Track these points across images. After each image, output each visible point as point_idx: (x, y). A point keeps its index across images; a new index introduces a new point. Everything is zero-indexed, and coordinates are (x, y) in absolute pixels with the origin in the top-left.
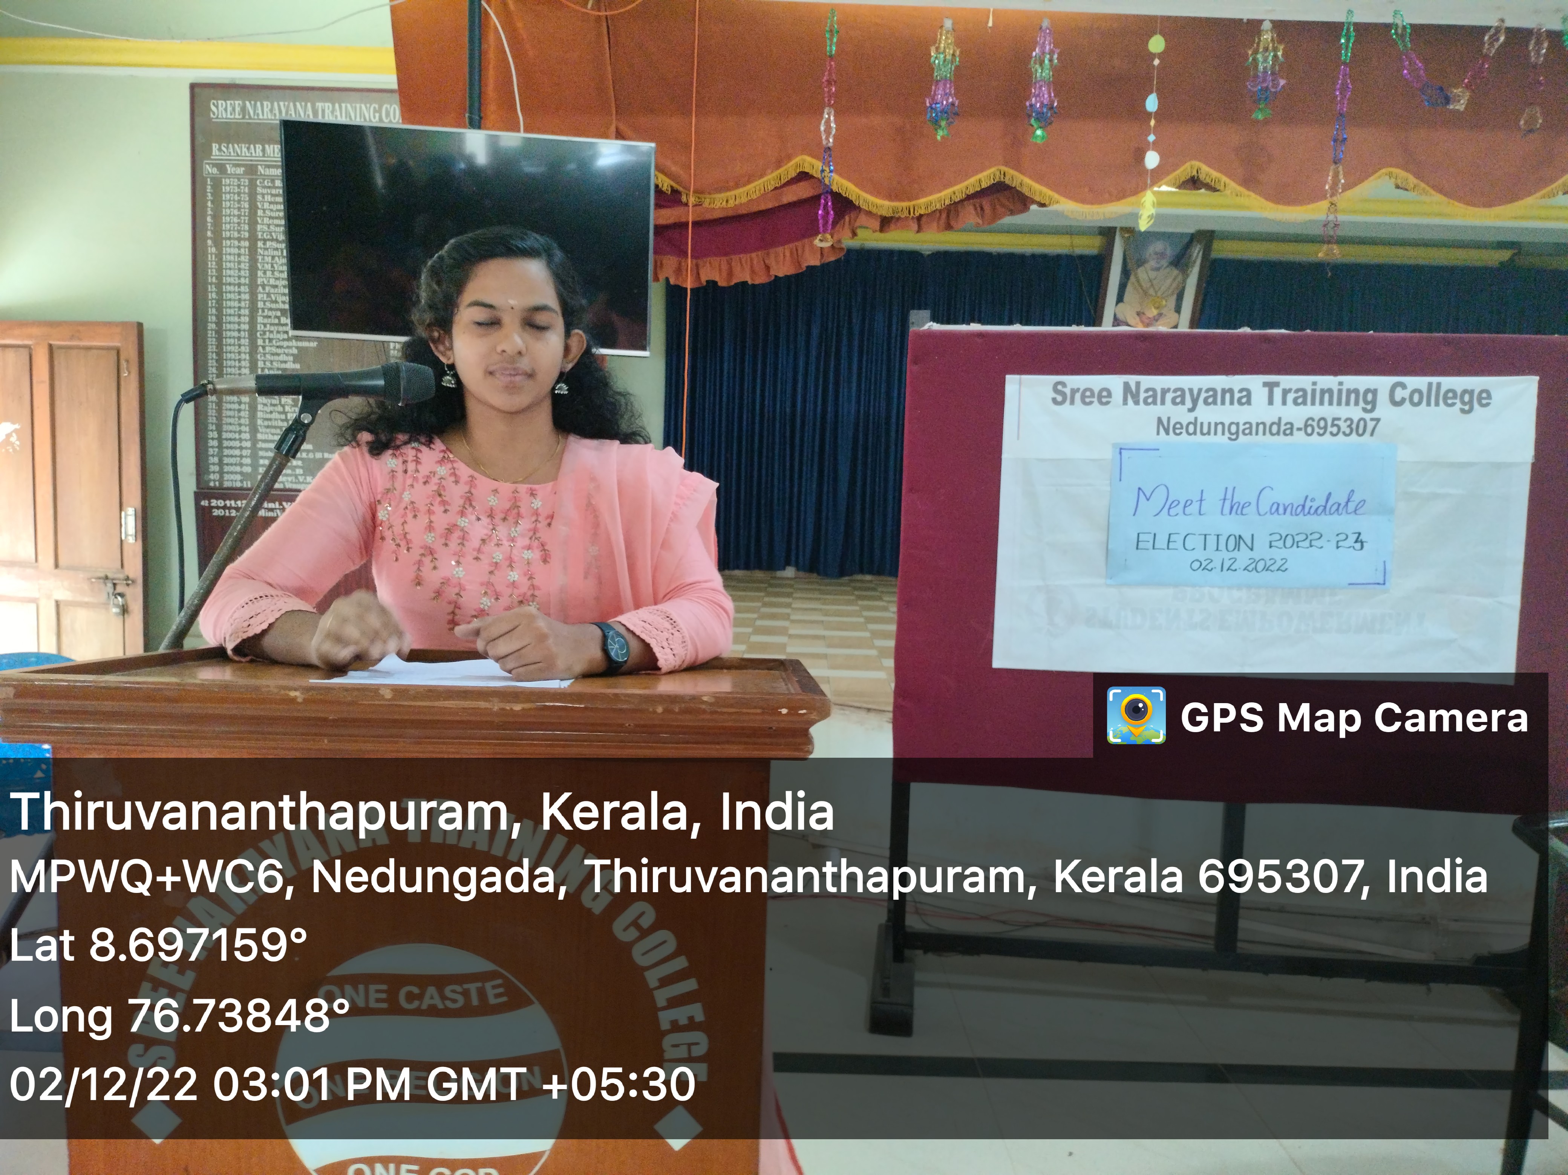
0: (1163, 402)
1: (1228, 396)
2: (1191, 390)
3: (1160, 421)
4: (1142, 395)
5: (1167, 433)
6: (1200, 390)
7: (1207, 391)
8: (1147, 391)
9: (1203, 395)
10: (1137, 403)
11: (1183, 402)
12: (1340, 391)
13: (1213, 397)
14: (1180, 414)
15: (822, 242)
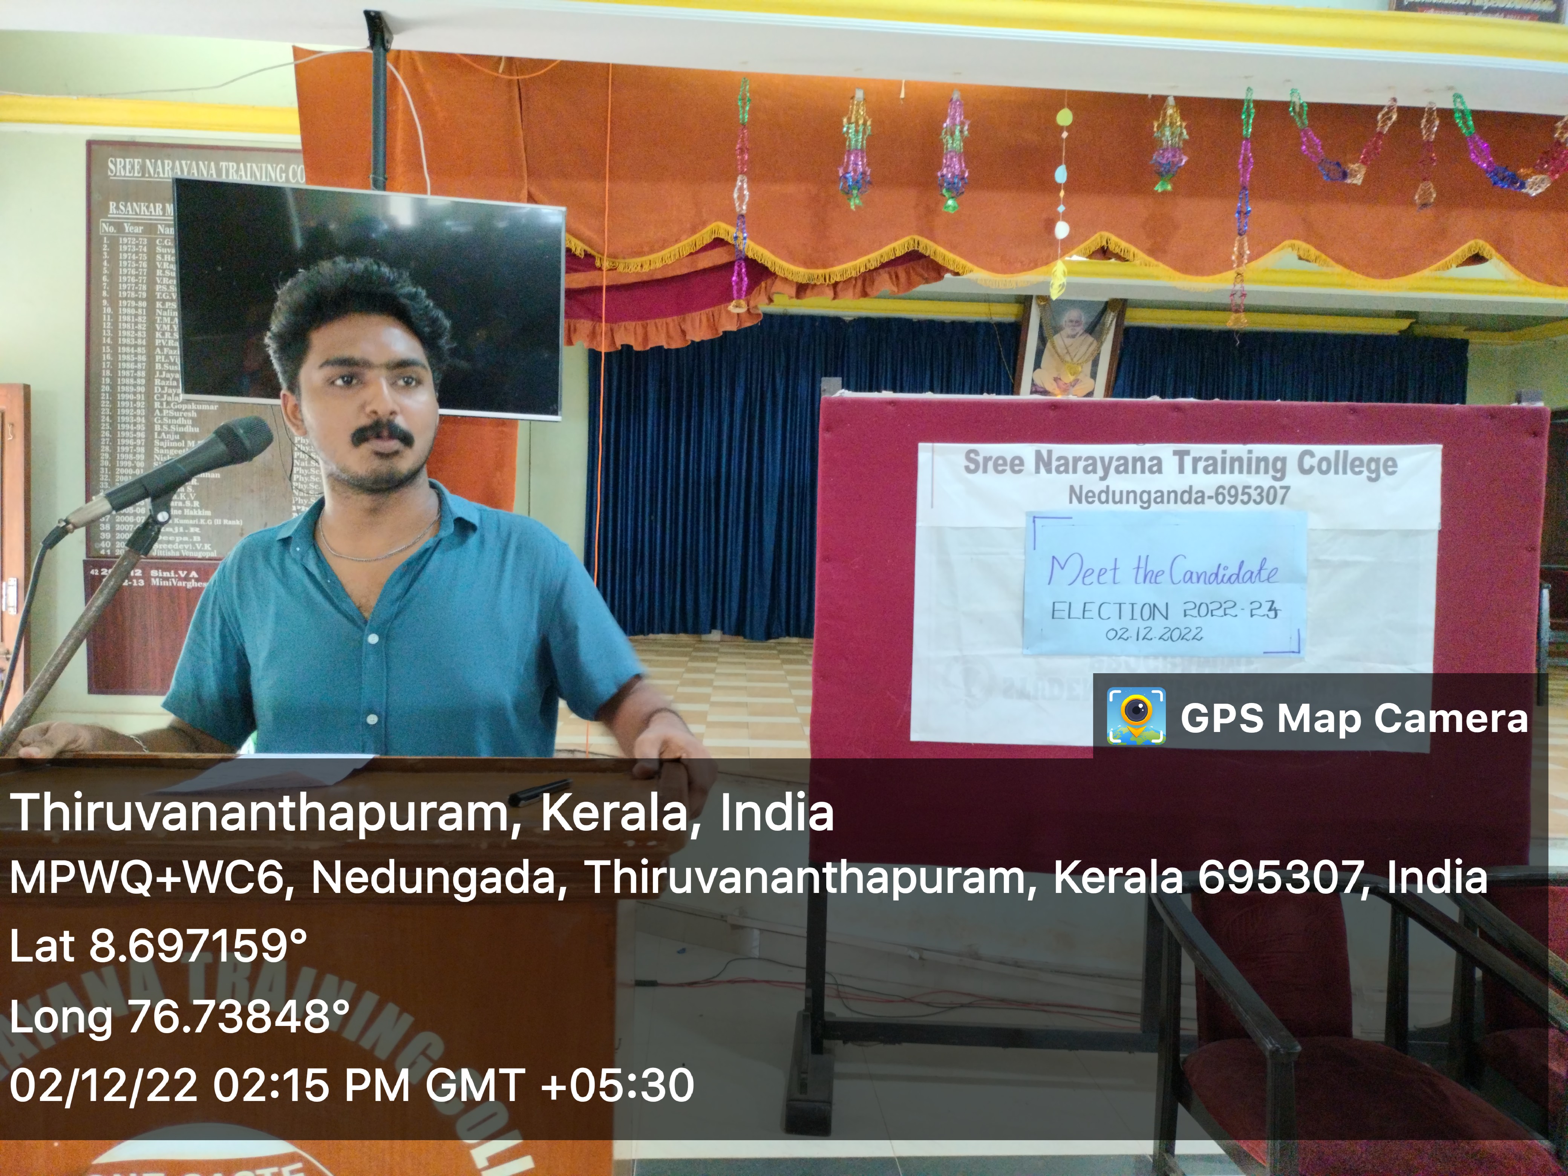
0: (1075, 471)
1: (1139, 464)
2: (1102, 459)
3: (1072, 489)
4: (1054, 464)
5: (1080, 501)
6: (1111, 459)
7: (1119, 459)
8: (1059, 459)
9: (1115, 464)
10: (1049, 471)
11: (1094, 471)
12: (1250, 460)
13: (1124, 466)
14: (1092, 483)
15: (736, 307)
